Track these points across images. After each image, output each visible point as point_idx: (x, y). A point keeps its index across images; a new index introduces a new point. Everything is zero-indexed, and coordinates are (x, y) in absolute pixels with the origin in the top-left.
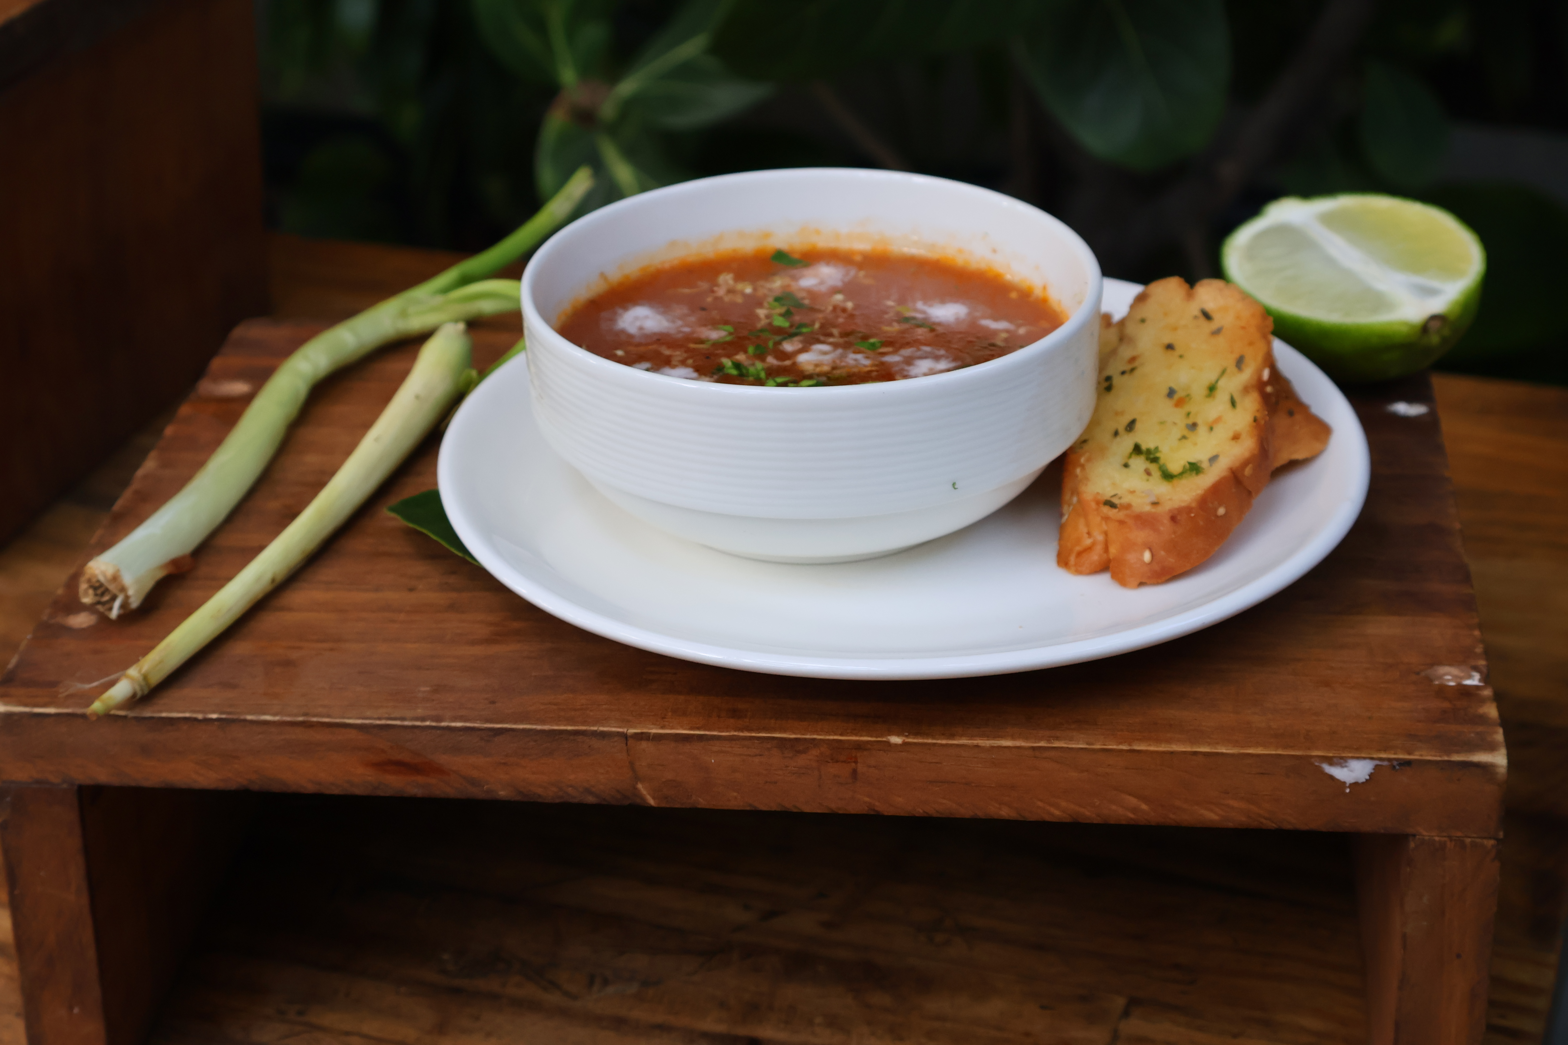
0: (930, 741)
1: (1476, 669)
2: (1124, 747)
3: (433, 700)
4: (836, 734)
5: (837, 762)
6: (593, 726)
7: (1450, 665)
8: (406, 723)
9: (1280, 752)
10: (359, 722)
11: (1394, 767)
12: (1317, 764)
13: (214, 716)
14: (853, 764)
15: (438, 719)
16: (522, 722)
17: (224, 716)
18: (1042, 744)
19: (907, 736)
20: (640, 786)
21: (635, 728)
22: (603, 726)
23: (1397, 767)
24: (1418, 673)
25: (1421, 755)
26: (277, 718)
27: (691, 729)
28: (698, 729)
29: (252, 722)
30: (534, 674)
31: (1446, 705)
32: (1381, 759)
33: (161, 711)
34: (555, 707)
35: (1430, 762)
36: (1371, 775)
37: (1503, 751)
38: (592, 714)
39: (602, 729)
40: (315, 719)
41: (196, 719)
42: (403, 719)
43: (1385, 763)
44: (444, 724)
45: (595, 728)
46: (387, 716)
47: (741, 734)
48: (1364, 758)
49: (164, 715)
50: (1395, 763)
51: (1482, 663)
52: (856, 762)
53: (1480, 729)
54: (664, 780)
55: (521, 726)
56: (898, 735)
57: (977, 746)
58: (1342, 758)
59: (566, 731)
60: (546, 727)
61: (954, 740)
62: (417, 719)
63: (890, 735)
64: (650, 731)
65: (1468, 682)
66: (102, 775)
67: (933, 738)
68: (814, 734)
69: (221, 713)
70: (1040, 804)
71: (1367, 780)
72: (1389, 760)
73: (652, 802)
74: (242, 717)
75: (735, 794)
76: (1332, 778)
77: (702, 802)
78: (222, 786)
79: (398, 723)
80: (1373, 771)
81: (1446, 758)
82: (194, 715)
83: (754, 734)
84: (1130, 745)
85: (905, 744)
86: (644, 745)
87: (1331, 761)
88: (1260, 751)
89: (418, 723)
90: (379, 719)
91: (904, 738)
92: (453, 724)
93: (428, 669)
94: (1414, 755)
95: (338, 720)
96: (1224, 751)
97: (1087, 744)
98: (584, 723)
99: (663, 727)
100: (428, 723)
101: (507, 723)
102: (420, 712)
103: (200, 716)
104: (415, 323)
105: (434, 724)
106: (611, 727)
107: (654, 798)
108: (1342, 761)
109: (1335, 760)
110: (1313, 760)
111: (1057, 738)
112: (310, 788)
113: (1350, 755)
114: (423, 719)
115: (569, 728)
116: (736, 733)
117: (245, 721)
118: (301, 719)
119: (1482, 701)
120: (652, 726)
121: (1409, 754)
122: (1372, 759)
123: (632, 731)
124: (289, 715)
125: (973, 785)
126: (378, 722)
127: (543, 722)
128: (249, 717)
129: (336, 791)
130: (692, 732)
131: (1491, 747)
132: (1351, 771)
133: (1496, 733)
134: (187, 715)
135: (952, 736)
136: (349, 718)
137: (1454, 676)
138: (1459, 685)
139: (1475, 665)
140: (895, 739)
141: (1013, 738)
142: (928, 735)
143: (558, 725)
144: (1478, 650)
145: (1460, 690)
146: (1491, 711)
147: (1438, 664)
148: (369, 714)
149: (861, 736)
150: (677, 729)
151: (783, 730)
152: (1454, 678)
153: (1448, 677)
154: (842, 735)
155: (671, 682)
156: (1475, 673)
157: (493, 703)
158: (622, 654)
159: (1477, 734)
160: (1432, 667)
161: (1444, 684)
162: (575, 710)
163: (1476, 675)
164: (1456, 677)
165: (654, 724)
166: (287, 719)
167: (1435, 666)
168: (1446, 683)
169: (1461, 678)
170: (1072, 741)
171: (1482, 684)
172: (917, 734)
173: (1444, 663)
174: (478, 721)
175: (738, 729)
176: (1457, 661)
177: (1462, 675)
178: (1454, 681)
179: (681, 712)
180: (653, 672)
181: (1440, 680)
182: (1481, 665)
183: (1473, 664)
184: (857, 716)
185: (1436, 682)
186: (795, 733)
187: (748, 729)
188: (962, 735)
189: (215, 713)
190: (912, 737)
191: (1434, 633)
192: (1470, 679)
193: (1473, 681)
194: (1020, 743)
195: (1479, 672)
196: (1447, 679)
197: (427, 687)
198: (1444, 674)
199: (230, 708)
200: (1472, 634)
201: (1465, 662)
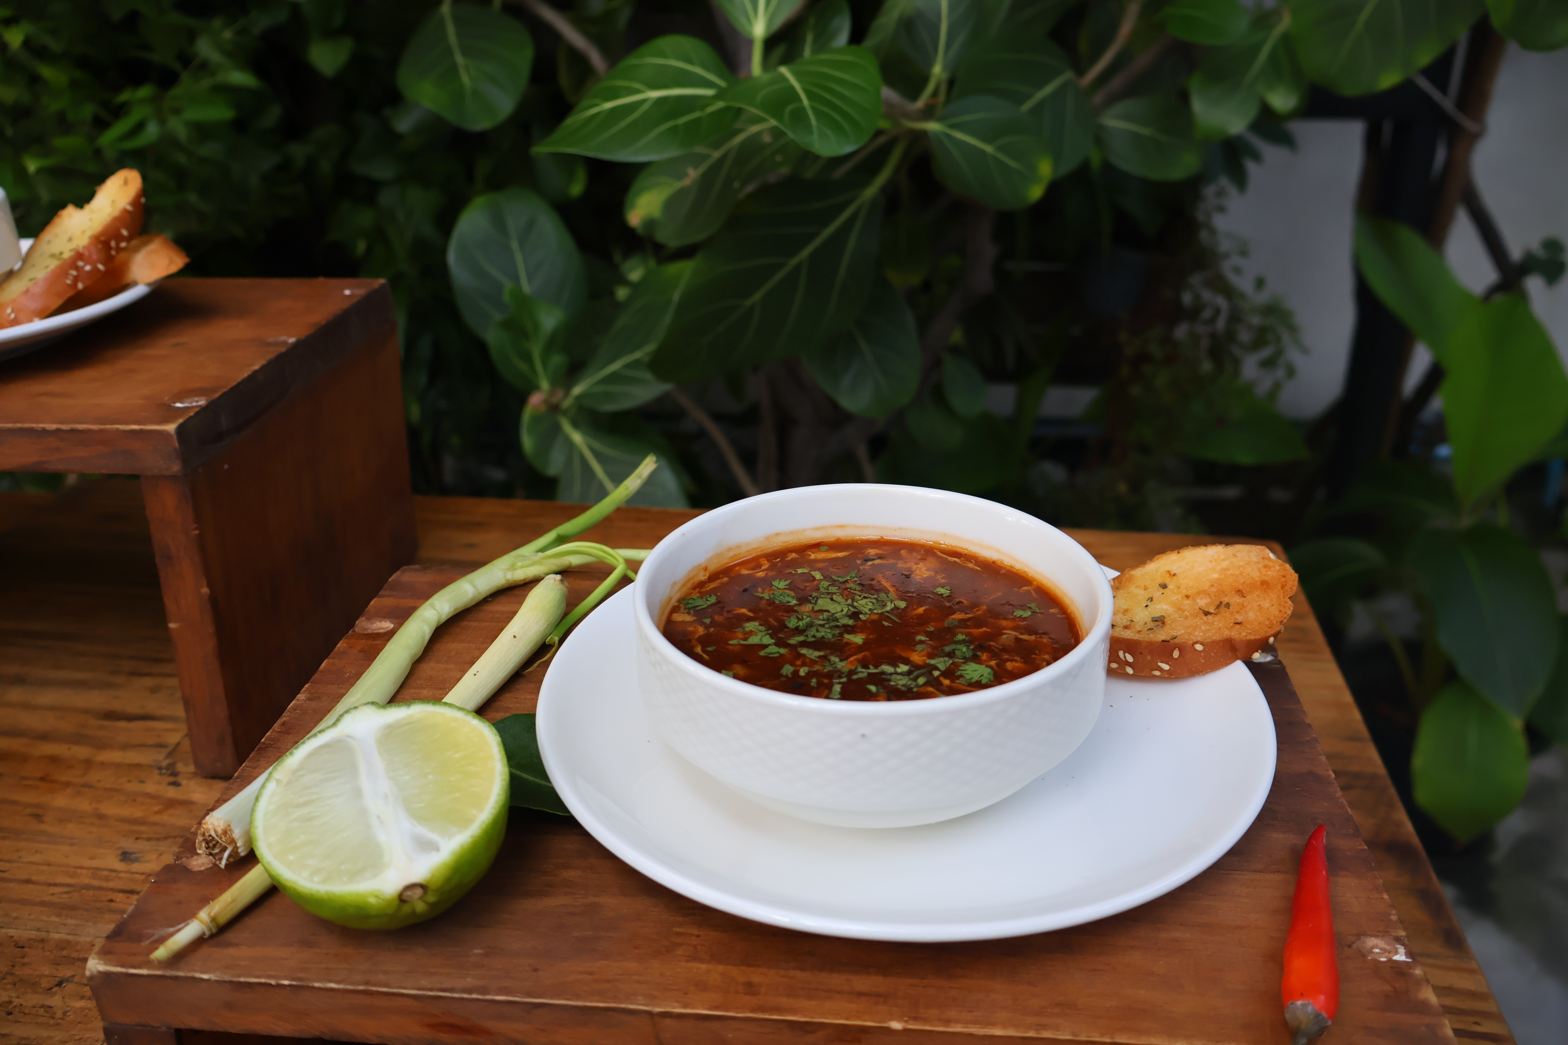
0: (928, 1028)
1: (1398, 940)
2: (1107, 1040)
4: (842, 1018)
6: (622, 1003)
7: (1376, 936)
8: (456, 995)
10: (411, 992)
13: (286, 982)
15: (483, 990)
16: (558, 996)
17: (294, 983)
18: (1031, 1034)
19: (906, 1022)
21: (660, 1007)
22: (632, 1004)
24: (1350, 946)
26: (341, 986)
27: (710, 1009)
28: (716, 1008)
29: (320, 989)
31: (1387, 988)
33: (240, 976)
34: (590, 977)
38: (621, 986)
39: (629, 1007)
40: (374, 989)
41: (270, 985)
42: (452, 990)
44: (488, 997)
45: (624, 1006)
46: (439, 986)
47: (755, 1016)
49: (242, 979)
51: (1402, 933)
52: (859, 1042)
53: (1428, 1020)
55: (557, 1002)
56: (899, 1019)
57: (971, 1035)
60: (579, 1004)
61: (950, 1027)
62: (463, 991)
63: (890, 1021)
64: (673, 1011)
65: (1397, 958)
66: (195, 1023)
67: (931, 1026)
68: (821, 1018)
69: (293, 979)
74: (310, 984)
78: (297, 1035)
79: (448, 994)
82: (268, 981)
83: (766, 1017)
85: (905, 1031)
86: (668, 1021)
89: (466, 996)
90: (431, 990)
91: (904, 1025)
92: (497, 998)
95: (393, 991)
97: (1074, 1035)
98: (615, 999)
99: (685, 1007)
100: (474, 996)
101: (543, 998)
102: (469, 982)
103: (273, 982)
104: (521, 574)
105: (480, 997)
106: (637, 1005)
111: (1044, 1027)
114: (470, 991)
115: (599, 1005)
116: (751, 1015)
117: (313, 988)
118: (361, 988)
119: (1418, 983)
120: (676, 1004)
123: (656, 1010)
124: (352, 983)
126: (431, 993)
127: (577, 997)
128: (316, 985)
130: (711, 1013)
133: (1444, 1025)
134: (263, 980)
135: (948, 1022)
136: (405, 988)
137: (1381, 949)
138: (1390, 960)
139: (1397, 936)
140: (896, 1025)
141: (1004, 1026)
142: (925, 1020)
143: (591, 1001)
144: (1394, 918)
145: (1392, 967)
146: (1429, 995)
147: (1363, 935)
148: (424, 983)
149: (866, 1021)
150: (697, 1008)
151: (794, 1011)
152: (1383, 952)
153: (1377, 950)
154: (847, 1019)
155: (695, 947)
156: (1399, 946)
157: (536, 970)
158: (654, 911)
159: (1427, 1026)
160: (1360, 939)
161: (1376, 960)
162: (608, 981)
163: (1400, 948)
164: (1384, 951)
165: (677, 1002)
166: (350, 987)
167: (1362, 937)
168: (1378, 959)
169: (1389, 953)
170: (1058, 1031)
171: (1410, 960)
172: (916, 1019)
173: (1368, 933)
174: (520, 995)
175: (753, 1010)
176: (1378, 932)
177: (1388, 947)
178: (1384, 955)
179: (702, 986)
180: (679, 934)
181: (1372, 955)
182: (1402, 936)
183: (1394, 934)
184: (860, 994)
185: (1369, 958)
186: (805, 1016)
187: (762, 1009)
188: (957, 1022)
189: (287, 979)
190: (911, 1022)
191: (1349, 895)
192: (1396, 953)
193: (1401, 956)
194: (1011, 1032)
195: (1402, 945)
196: (1377, 953)
197: (480, 948)
198: (1373, 948)
199: (300, 975)
200: (1383, 898)
201: (1387, 932)
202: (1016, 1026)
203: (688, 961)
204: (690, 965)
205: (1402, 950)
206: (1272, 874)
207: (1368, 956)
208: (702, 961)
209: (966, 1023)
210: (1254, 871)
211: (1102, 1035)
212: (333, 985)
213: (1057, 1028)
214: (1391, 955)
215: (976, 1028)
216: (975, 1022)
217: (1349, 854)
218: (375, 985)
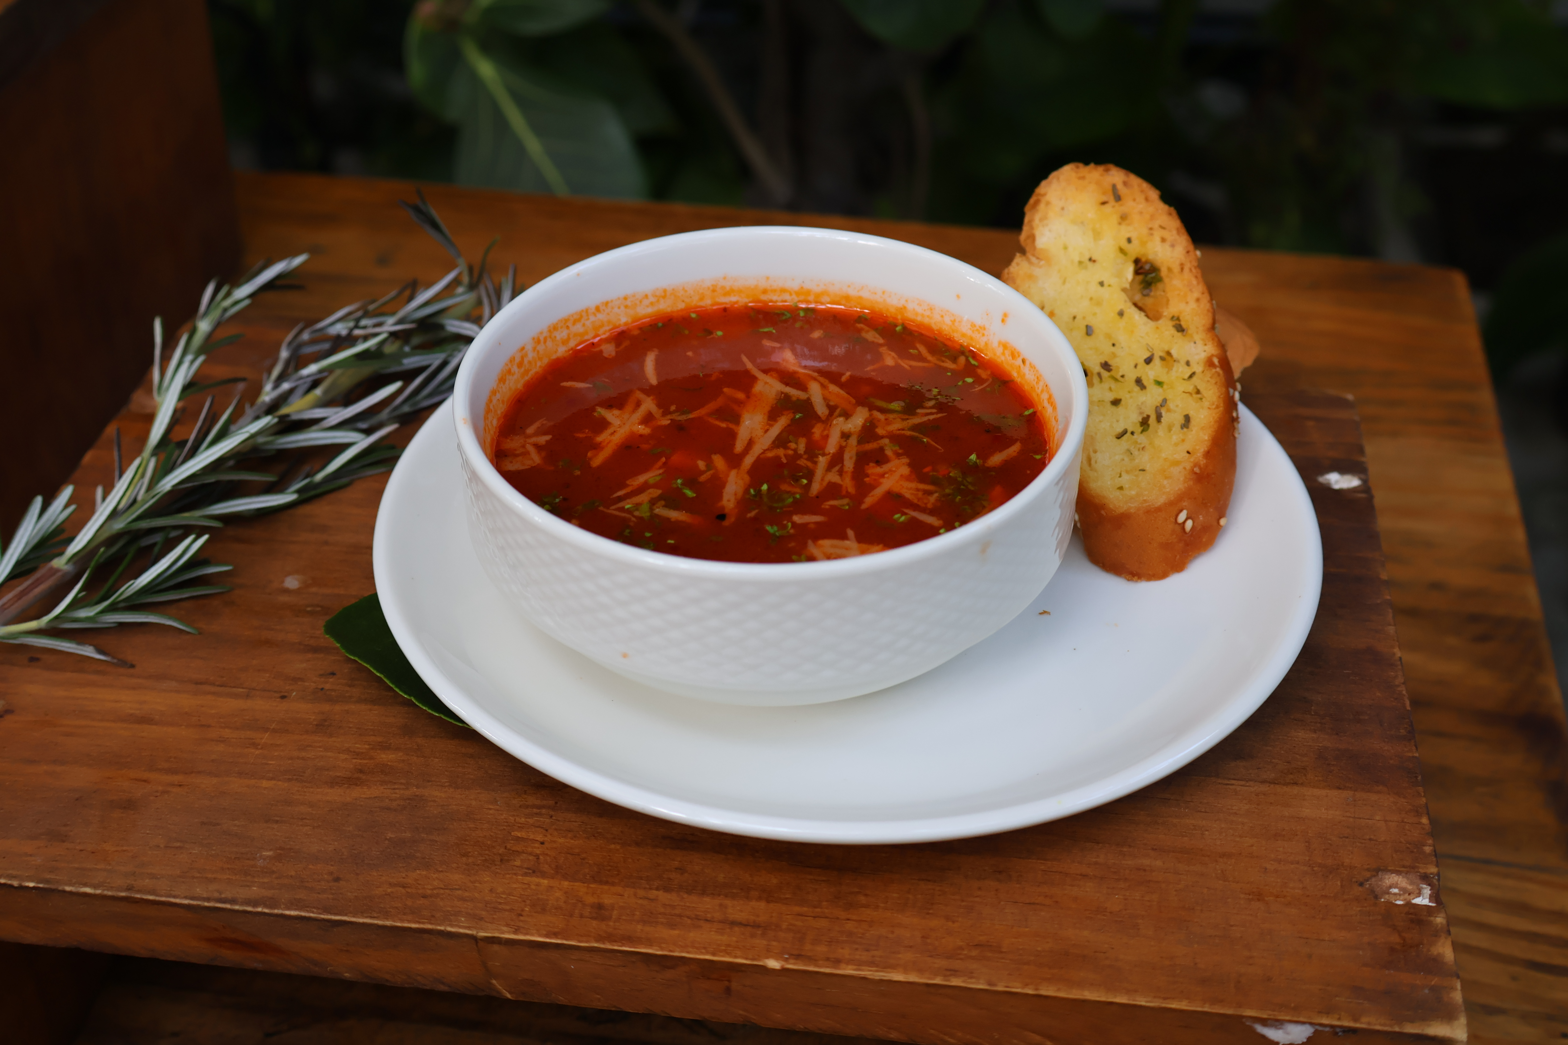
0: (813, 968)
1: (1426, 878)
2: (1030, 991)
3: (273, 872)
4: (707, 953)
5: (709, 979)
6: (440, 925)
7: (1398, 873)
8: (237, 907)
9: (1207, 1008)
10: (186, 902)
11: (1337, 1033)
12: (1248, 1023)
13: (31, 885)
14: (726, 983)
15: (272, 902)
16: (362, 914)
17: (41, 885)
18: (938, 981)
19: (786, 960)
20: (494, 982)
21: (487, 930)
22: (452, 926)
23: (1340, 1034)
24: (1361, 884)
25: (1369, 1023)
26: (98, 892)
27: (547, 936)
28: (555, 935)
29: (71, 893)
30: (390, 835)
31: (1395, 939)
32: (1321, 1025)
34: (403, 890)
35: (1378, 1031)
36: (1309, 1039)
37: (1463, 1020)
38: (441, 904)
39: (449, 929)
40: (138, 896)
41: (11, 886)
42: (233, 901)
43: (1327, 1029)
44: (276, 911)
45: (442, 928)
46: (216, 895)
47: (602, 946)
48: (1303, 1023)
50: (1338, 1030)
51: (1432, 870)
52: (729, 981)
53: (1435, 981)
54: (520, 979)
55: (361, 920)
56: (777, 957)
57: (864, 978)
58: (1277, 1020)
59: (410, 929)
60: (388, 923)
61: (839, 969)
62: (248, 902)
63: (767, 958)
64: (502, 936)
65: (1418, 901)
67: (816, 966)
68: (682, 952)
69: (39, 881)
70: (932, 1031)
71: (1303, 1043)
72: (1332, 1026)
73: (509, 996)
74: (60, 888)
75: (599, 996)
76: (1263, 1037)
77: (562, 999)
79: (228, 906)
80: (1311, 1035)
81: (1397, 1029)
82: (9, 882)
83: (616, 948)
84: (1037, 989)
85: (784, 970)
86: (496, 947)
87: (1264, 1022)
88: (1183, 1005)
89: (249, 909)
90: (208, 900)
91: (783, 963)
92: (287, 912)
93: (277, 822)
94: (1362, 1023)
95: (163, 899)
96: (1143, 1003)
97: (990, 985)
98: (431, 919)
99: (516, 932)
100: (260, 909)
101: (346, 915)
102: (255, 891)
103: (16, 883)
105: (266, 911)
106: (460, 927)
107: (510, 993)
108: (1277, 1023)
109: (1269, 1022)
110: (1244, 1020)
111: (954, 972)
112: (144, 954)
113: (1288, 1018)
114: (255, 904)
115: (414, 926)
116: (596, 945)
117: (64, 891)
118: (123, 894)
119: (1436, 934)
120: (505, 929)
121: (1356, 1020)
122: (1311, 1024)
123: (482, 934)
124: (111, 888)
125: (860, 1010)
126: (206, 904)
127: (386, 915)
128: (68, 888)
129: (173, 958)
130: (548, 940)
131: (1448, 1015)
132: (1288, 1033)
133: (1453, 988)
134: (3, 881)
135: (837, 962)
136: (174, 897)
137: (1401, 889)
138: (1409, 904)
139: (1425, 873)
140: (773, 964)
141: (906, 970)
142: (811, 959)
143: (402, 921)
144: (1428, 849)
145: (1408, 913)
146: (1445, 951)
147: (1383, 870)
148: (199, 891)
149: (736, 957)
150: (532, 935)
151: (650, 943)
152: (1402, 892)
153: (1396, 891)
154: (714, 954)
155: (537, 857)
156: (1425, 886)
157: (337, 880)
158: (490, 809)
159: (1433, 989)
160: (1378, 874)
161: (1391, 903)
162: (424, 897)
163: (1426, 888)
164: (1404, 890)
165: (508, 925)
166: (110, 893)
167: (1380, 873)
168: (1393, 901)
169: (1409, 894)
170: (971, 978)
171: (1434, 905)
172: (798, 957)
173: (1390, 868)
174: (315, 910)
175: (599, 939)
176: (1404, 867)
177: (1410, 887)
178: (1402, 898)
179: (540, 907)
180: (518, 839)
181: (1387, 896)
182: (1431, 874)
183: (1422, 871)
184: (733, 923)
185: (1383, 900)
186: (662, 949)
187: (611, 938)
188: (849, 962)
189: (32, 881)
190: (792, 961)
191: (1378, 818)
192: (1419, 895)
193: (1423, 900)
194: (913, 978)
195: (1429, 885)
196: (1395, 894)
197: (271, 850)
198: (1390, 887)
199: (48, 876)
200: (1420, 823)
201: (1413, 868)
202: (920, 971)
203: (526, 874)
204: (527, 879)
205: (1427, 891)
206: (1285, 787)
207: (1381, 898)
208: (543, 875)
209: (859, 964)
210: (1263, 782)
211: (1026, 985)
212: (88, 890)
213: (970, 974)
214: (1412, 896)
215: (871, 971)
216: (872, 964)
217: (1391, 762)
218: (139, 891)
